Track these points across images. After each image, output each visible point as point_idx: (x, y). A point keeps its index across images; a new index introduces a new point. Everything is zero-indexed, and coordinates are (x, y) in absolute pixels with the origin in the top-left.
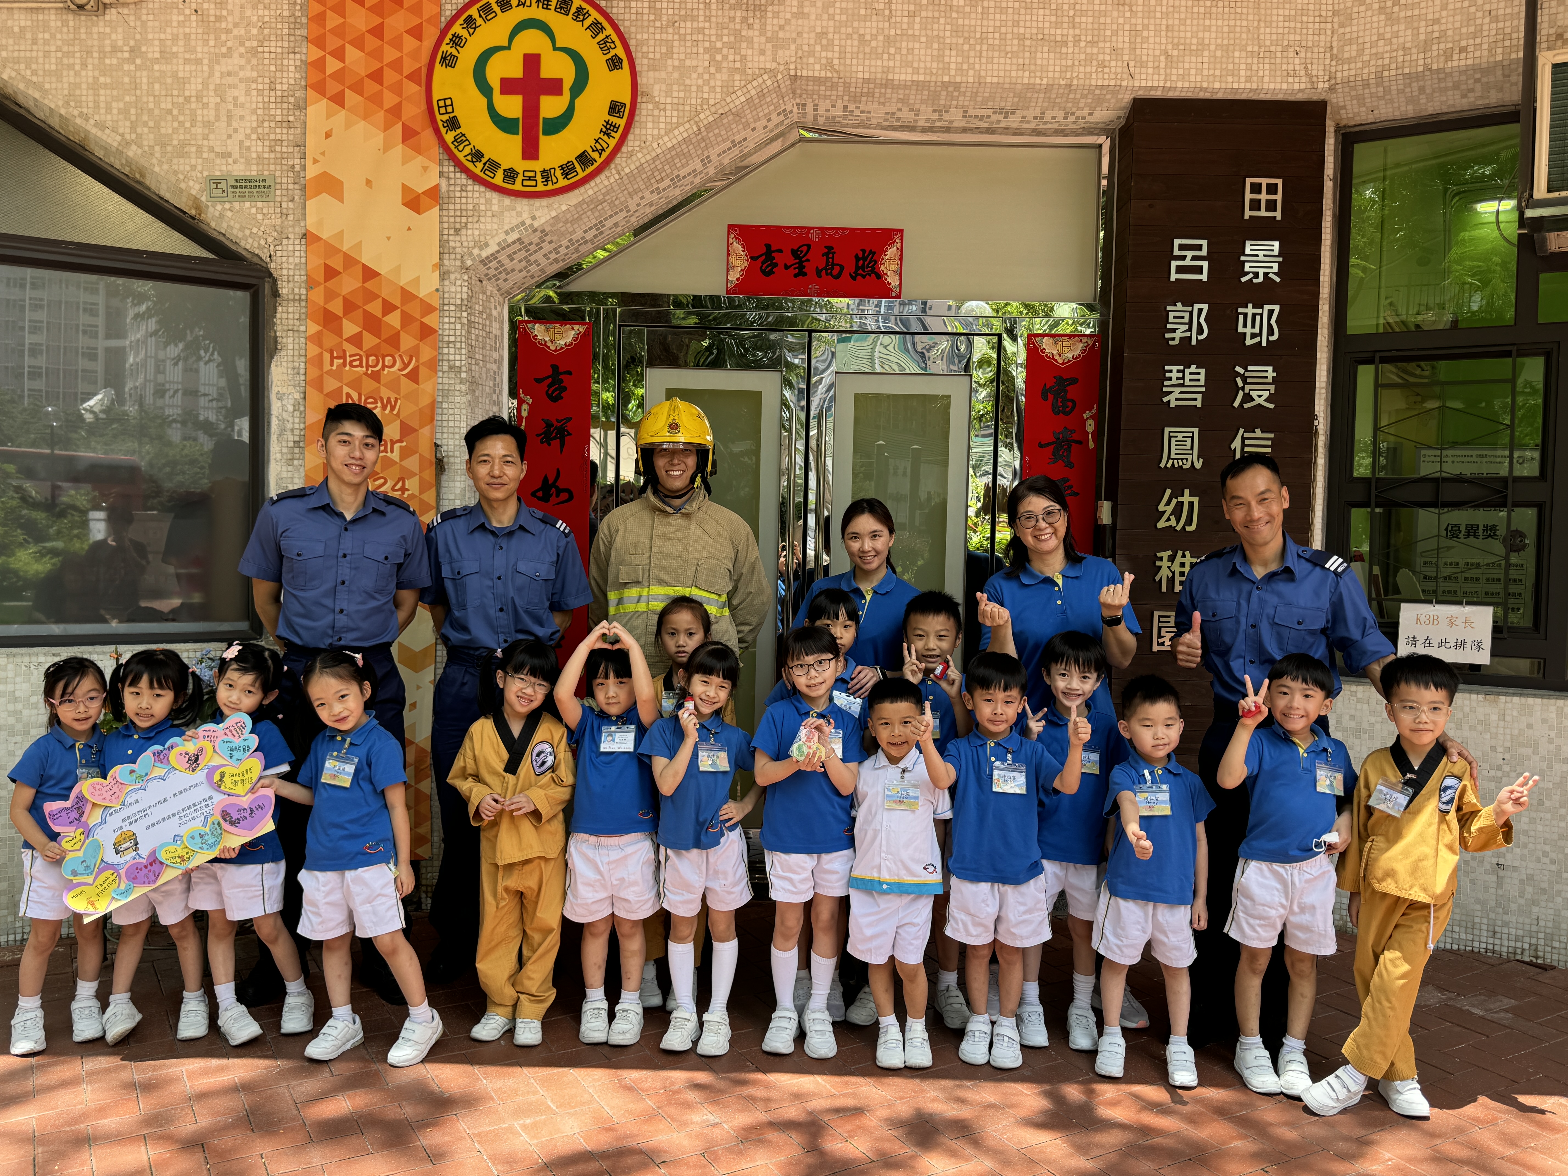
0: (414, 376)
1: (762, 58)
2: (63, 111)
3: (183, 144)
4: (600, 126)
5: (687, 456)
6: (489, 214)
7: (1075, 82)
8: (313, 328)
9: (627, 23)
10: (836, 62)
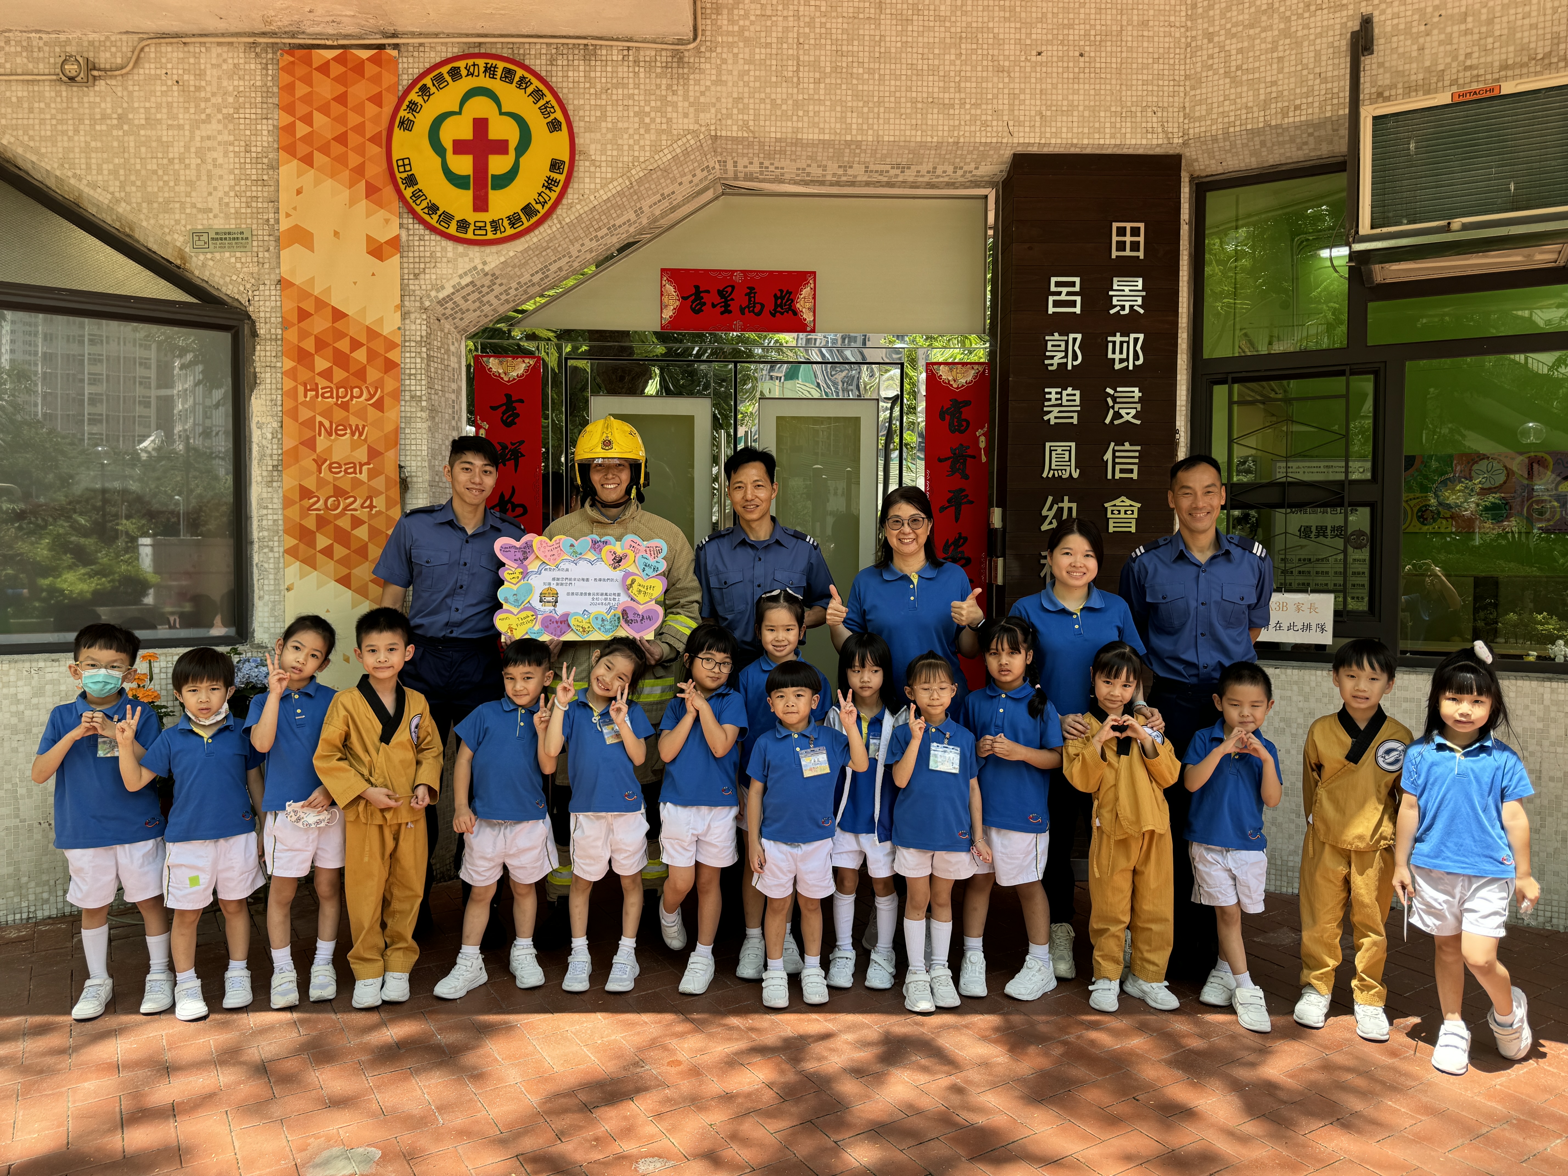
0: (379, 405)
1: (686, 121)
2: (58, 173)
3: (167, 201)
4: (542, 180)
5: (621, 471)
6: (445, 260)
7: (962, 140)
8: (289, 364)
9: (565, 91)
10: (751, 123)
